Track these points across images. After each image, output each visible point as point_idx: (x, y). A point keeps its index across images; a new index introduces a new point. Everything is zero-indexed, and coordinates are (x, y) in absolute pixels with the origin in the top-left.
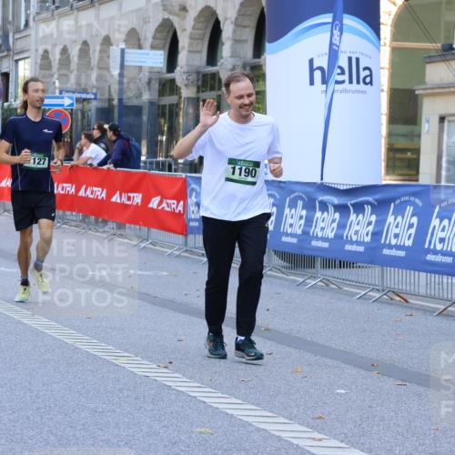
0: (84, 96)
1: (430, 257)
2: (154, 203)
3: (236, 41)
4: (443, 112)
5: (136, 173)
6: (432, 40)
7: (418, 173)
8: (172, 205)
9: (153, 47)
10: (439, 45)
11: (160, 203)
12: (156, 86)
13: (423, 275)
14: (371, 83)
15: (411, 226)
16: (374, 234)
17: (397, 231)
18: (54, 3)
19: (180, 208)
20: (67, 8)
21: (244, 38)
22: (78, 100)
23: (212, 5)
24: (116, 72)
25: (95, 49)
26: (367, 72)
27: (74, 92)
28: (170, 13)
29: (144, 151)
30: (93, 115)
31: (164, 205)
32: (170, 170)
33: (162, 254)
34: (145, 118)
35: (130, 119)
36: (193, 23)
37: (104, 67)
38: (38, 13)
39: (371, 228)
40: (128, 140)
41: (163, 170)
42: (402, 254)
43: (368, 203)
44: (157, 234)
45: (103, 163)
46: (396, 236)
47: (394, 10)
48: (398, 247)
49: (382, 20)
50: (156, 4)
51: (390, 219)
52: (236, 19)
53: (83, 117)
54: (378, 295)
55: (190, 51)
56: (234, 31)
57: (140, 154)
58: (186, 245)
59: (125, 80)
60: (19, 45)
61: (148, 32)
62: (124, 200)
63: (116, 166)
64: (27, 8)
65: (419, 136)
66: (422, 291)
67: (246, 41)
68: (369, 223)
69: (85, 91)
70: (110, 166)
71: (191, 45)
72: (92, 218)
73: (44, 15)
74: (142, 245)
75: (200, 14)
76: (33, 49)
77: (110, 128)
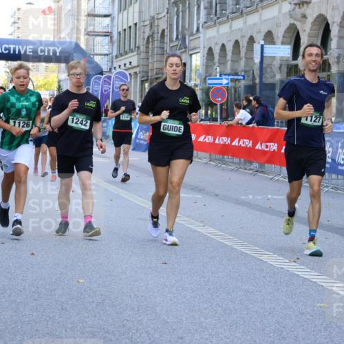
0: (236, 77)
3: (341, 38)
5: (272, 130)
9: (283, 43)
12: (285, 70)
18: (216, 15)
20: (225, 18)
22: (232, 80)
23: (324, 13)
24: (257, 60)
25: (244, 44)
27: (229, 75)
28: (295, 20)
30: (242, 90)
35: (267, 93)
36: (310, 26)
37: (250, 59)
38: (205, 23)
40: (266, 107)
50: (286, 13)
52: (341, 22)
53: (235, 91)
56: (339, 31)
59: (264, 66)
60: (193, 44)
61: (279, 33)
62: (264, 147)
63: (258, 125)
64: (198, 19)
69: (237, 74)
70: (254, 125)
71: (309, 41)
72: (242, 160)
73: (209, 24)
74: (276, 178)
75: (315, 20)
76: (202, 46)
77: (254, 99)
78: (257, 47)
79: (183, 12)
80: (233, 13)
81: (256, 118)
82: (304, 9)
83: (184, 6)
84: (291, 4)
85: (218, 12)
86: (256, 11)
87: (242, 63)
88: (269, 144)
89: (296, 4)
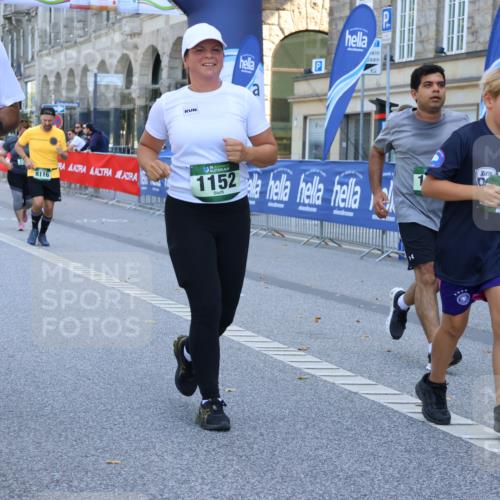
0: (71, 105)
1: (301, 208)
2: (119, 175)
3: (171, 68)
4: (306, 113)
5: (106, 156)
6: (297, 67)
7: (290, 153)
8: (130, 176)
9: (116, 72)
10: (302, 70)
11: (122, 174)
12: (119, 99)
13: (293, 219)
14: (258, 94)
15: (286, 187)
16: (261, 193)
17: (276, 191)
18: (50, 43)
19: (135, 178)
20: (59, 47)
21: (176, 65)
22: (67, 108)
23: (154, 44)
24: (91, 88)
25: (78, 72)
26: (255, 88)
27: (64, 102)
28: (127, 49)
29: (111, 141)
30: (77, 117)
31: (125, 176)
32: (128, 153)
33: (124, 208)
34: (112, 119)
35: (102, 120)
36: (142, 56)
37: (84, 86)
38: (40, 51)
39: (259, 189)
40: (100, 133)
41: (124, 152)
42: (282, 206)
43: (256, 172)
44: (120, 195)
45: (84, 148)
46: (277, 194)
47: (273, 47)
48: (278, 202)
49: (264, 53)
50: (117, 44)
51: (271, 182)
52: (171, 54)
53: (71, 118)
54: (264, 233)
55: (141, 75)
56: (169, 62)
57: (108, 143)
58: (139, 201)
59: (98, 94)
60: (28, 72)
61: (113, 62)
62: (97, 173)
63: (93, 151)
64: (33, 47)
65: (290, 129)
66: (293, 229)
67: (177, 68)
68: (257, 186)
69: (72, 102)
70: (88, 151)
71: (141, 71)
72: (78, 185)
73: (44, 52)
74: (111, 203)
75: (147, 51)
76: (37, 75)
77: (88, 127)
78: (90, 80)
79: (18, 40)
80: (67, 42)
81: (91, 144)
82: (136, 40)
83: (18, 34)
84: (122, 34)
85: (53, 41)
86: (88, 41)
87: (77, 91)
88: (102, 170)
89: (127, 35)
